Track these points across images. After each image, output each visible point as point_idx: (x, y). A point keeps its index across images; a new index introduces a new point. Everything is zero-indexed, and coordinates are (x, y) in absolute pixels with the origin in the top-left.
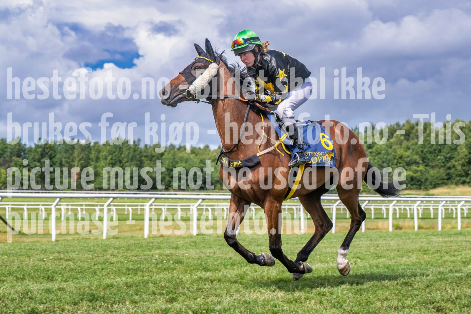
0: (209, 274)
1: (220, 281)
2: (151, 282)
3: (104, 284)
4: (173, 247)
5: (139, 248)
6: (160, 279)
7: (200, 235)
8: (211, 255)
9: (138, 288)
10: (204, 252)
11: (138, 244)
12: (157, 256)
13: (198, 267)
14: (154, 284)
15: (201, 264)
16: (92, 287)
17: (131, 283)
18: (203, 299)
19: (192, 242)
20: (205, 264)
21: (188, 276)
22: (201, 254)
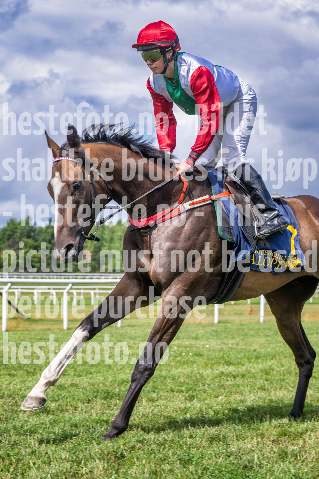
0: (231, 368)
1: (243, 376)
2: (170, 377)
3: (119, 380)
4: (192, 337)
6: (179, 374)
7: (222, 323)
8: (234, 346)
10: (226, 343)
12: (175, 348)
13: (219, 361)
14: (173, 379)
15: (223, 358)
18: (226, 396)
19: (213, 331)
20: (228, 357)
21: (209, 371)
22: (222, 345)
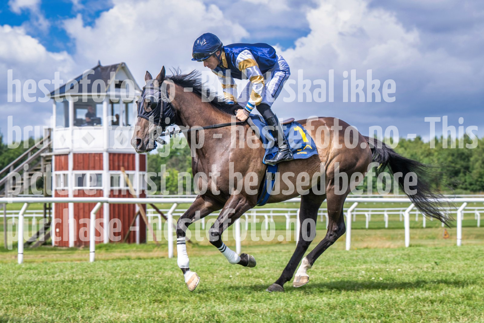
0: (428, 294)
1: (441, 302)
2: (359, 303)
3: (303, 306)
4: (381, 261)
5: (341, 262)
6: (369, 300)
7: (413, 246)
8: (430, 270)
9: (343, 310)
10: (420, 267)
11: (339, 257)
12: (363, 272)
14: (362, 305)
16: (289, 309)
17: (335, 305)
19: (405, 255)
22: (416, 269)
